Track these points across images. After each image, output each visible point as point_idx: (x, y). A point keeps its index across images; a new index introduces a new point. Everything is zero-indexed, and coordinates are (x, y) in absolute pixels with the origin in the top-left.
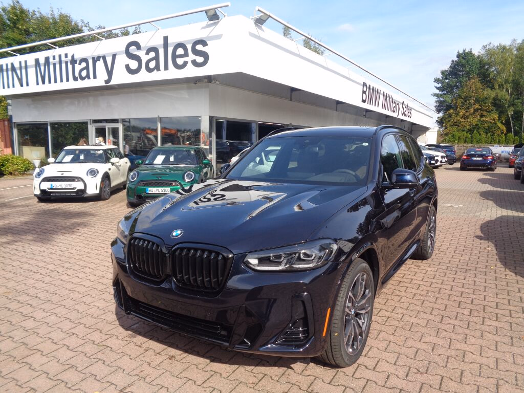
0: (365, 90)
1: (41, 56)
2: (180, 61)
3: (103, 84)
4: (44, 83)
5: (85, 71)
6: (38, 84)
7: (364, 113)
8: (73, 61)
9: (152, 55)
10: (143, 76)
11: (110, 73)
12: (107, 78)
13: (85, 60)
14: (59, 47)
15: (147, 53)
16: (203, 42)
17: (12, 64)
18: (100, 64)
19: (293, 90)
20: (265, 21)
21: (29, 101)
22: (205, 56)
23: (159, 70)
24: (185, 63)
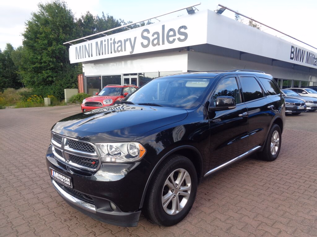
0: (293, 51)
1: (99, 40)
2: (171, 39)
3: (129, 54)
4: (100, 55)
5: (120, 47)
6: (97, 55)
7: (293, 66)
8: (114, 42)
9: (156, 36)
10: (151, 49)
11: (133, 48)
12: (131, 50)
13: (120, 41)
14: (108, 35)
15: (153, 35)
16: (185, 27)
17: (85, 45)
18: (128, 43)
19: (242, 53)
20: (223, 11)
21: (93, 65)
22: (186, 35)
23: (159, 45)
24: (174, 40)
